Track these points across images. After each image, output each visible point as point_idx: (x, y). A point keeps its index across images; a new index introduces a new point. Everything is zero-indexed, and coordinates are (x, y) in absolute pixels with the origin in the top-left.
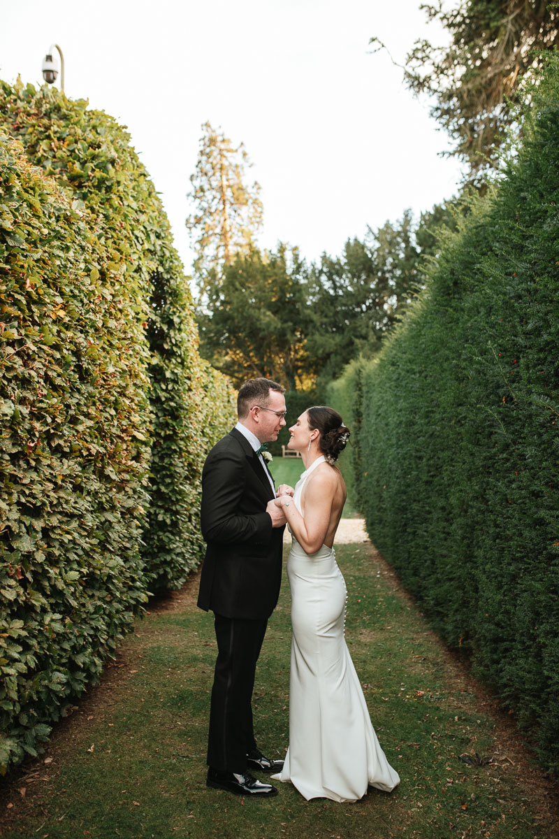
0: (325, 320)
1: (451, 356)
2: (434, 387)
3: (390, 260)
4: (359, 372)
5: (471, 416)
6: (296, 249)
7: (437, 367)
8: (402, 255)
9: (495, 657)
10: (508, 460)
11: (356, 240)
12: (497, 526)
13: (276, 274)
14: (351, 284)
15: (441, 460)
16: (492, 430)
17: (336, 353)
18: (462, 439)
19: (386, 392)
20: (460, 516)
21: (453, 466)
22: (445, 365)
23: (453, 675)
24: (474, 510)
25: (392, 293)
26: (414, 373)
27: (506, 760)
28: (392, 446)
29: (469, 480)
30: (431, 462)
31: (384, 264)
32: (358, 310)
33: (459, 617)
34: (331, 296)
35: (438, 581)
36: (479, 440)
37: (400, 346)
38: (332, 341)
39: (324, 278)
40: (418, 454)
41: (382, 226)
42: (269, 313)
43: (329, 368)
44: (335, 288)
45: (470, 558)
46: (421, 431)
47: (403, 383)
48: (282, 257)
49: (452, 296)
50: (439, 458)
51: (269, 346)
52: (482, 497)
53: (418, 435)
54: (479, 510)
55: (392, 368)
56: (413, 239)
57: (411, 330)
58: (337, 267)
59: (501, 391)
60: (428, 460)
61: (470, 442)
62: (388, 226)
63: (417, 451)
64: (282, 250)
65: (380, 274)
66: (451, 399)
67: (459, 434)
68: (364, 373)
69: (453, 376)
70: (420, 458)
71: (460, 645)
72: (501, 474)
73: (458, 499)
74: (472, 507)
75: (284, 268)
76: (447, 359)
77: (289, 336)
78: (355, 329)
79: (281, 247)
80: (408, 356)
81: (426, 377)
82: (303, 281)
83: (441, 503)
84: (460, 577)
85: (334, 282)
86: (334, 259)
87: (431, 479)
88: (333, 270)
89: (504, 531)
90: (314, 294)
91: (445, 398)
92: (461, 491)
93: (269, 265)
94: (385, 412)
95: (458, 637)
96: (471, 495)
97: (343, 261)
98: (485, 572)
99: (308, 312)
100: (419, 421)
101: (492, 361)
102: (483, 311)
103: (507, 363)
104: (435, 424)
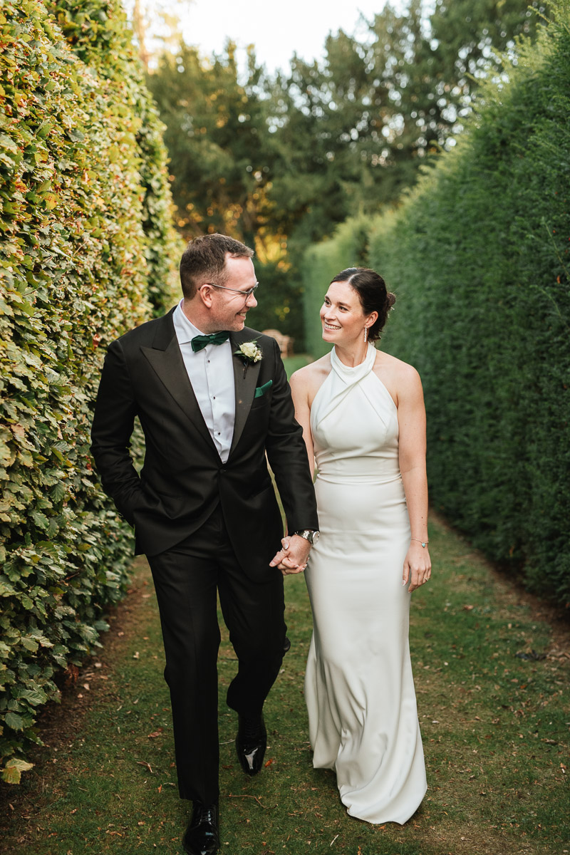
0: (299, 154)
1: (498, 227)
2: (475, 262)
3: (392, 61)
4: (362, 235)
5: (522, 296)
6: (251, 47)
7: (479, 238)
8: (409, 54)
9: (551, 554)
10: (562, 343)
11: (340, 31)
12: (551, 414)
13: (221, 86)
14: (334, 99)
15: (486, 349)
16: (546, 312)
17: (315, 202)
18: (511, 322)
19: (407, 265)
20: (509, 409)
21: (501, 354)
22: (491, 237)
23: (503, 591)
24: (527, 401)
25: (394, 110)
26: (449, 244)
27: (564, 655)
28: (417, 334)
29: (520, 368)
30: (474, 351)
31: (383, 68)
32: (345, 137)
33: (509, 525)
34: (305, 117)
35: (483, 491)
36: (531, 323)
37: (427, 206)
38: (310, 186)
39: (294, 91)
40: (456, 343)
41: (380, 11)
42: (214, 147)
43: (306, 226)
44: (311, 106)
45: (521, 456)
46: (459, 315)
47: (433, 255)
48: (231, 61)
49: (498, 156)
50: (482, 346)
51: (215, 196)
52: (536, 386)
53: (455, 319)
54: (533, 401)
55: (416, 236)
56: (426, 28)
57: (442, 188)
58: (314, 74)
59: (555, 271)
60: (469, 349)
61: (521, 325)
62: (388, 11)
63: (453, 338)
64: (231, 49)
65: (377, 83)
66: (498, 278)
67: (508, 316)
68: (372, 237)
69: (501, 251)
70: (459, 347)
71: (511, 555)
72: (556, 358)
73: (508, 391)
74: (523, 398)
75: (233, 76)
76: (493, 230)
77: (245, 181)
78: (342, 167)
79: (230, 44)
80: (441, 221)
81: (465, 249)
82: (263, 96)
83: (487, 398)
84: (510, 480)
85: (310, 97)
86: (309, 61)
87: (473, 371)
88: (307, 77)
89: (560, 418)
90: (280, 116)
91: (492, 276)
92: (511, 381)
93: (211, 73)
94: (407, 291)
95: (509, 548)
96: (522, 385)
97: (323, 64)
98: (538, 466)
99: (273, 142)
100: (456, 303)
101: (546, 238)
102: (535, 180)
103: (562, 240)
104: (478, 305)
